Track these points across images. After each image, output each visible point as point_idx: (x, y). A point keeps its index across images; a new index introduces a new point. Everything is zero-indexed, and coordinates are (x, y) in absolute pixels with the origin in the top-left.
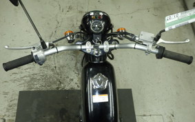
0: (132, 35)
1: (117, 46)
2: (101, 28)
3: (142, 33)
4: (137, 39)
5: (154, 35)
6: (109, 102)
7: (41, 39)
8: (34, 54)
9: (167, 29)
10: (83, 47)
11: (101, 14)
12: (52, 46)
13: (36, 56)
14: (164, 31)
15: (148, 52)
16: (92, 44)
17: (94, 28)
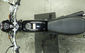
0: (11, 13)
1: (15, 19)
2: (7, 25)
3: (10, 10)
4: (12, 12)
5: (11, 6)
6: (36, 23)
7: (10, 47)
8: (15, 50)
9: (8, 1)
10: (15, 32)
11: (2, 24)
12: (13, 43)
13: (16, 49)
14: (9, 2)
15: (17, 9)
16: (14, 28)
17: (7, 27)
